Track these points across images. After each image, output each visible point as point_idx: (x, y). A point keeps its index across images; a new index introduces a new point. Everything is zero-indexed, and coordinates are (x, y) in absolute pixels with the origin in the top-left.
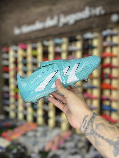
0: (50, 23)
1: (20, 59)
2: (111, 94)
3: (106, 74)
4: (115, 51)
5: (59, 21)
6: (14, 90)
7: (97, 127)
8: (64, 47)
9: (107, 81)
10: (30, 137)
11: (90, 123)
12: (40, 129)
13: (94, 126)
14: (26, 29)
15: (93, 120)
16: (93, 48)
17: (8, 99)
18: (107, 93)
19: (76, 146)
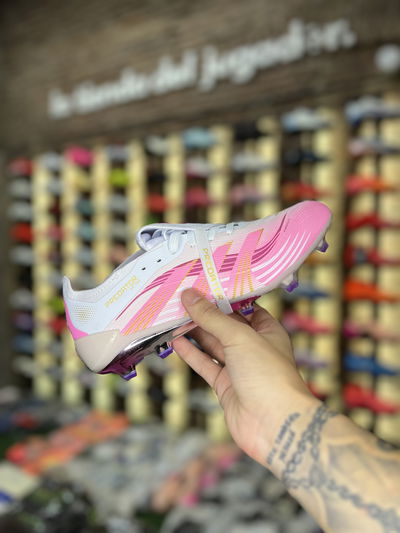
0: (170, 76)
1: (70, 200)
2: (376, 315)
3: (361, 250)
4: (391, 170)
5: (199, 69)
6: (51, 303)
7: (333, 459)
8: (219, 158)
9: (364, 274)
10: (103, 463)
11: (309, 445)
12: (138, 436)
13: (324, 457)
14: (90, 98)
15: (317, 430)
16: (314, 160)
17: (30, 333)
18: (362, 314)
19: (259, 494)
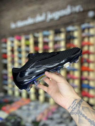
0: (39, 19)
1: (16, 48)
2: (89, 74)
3: (85, 59)
4: (92, 40)
5: (46, 17)
6: (11, 72)
8: (51, 38)
9: (86, 65)
10: (24, 110)
11: (78, 105)
12: (33, 104)
14: (20, 24)
16: (73, 38)
17: (6, 80)
18: (85, 74)
19: (61, 117)
